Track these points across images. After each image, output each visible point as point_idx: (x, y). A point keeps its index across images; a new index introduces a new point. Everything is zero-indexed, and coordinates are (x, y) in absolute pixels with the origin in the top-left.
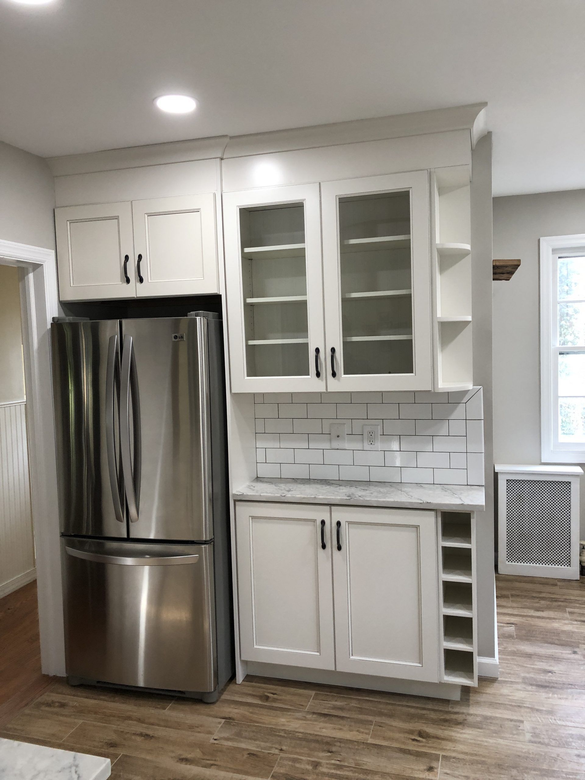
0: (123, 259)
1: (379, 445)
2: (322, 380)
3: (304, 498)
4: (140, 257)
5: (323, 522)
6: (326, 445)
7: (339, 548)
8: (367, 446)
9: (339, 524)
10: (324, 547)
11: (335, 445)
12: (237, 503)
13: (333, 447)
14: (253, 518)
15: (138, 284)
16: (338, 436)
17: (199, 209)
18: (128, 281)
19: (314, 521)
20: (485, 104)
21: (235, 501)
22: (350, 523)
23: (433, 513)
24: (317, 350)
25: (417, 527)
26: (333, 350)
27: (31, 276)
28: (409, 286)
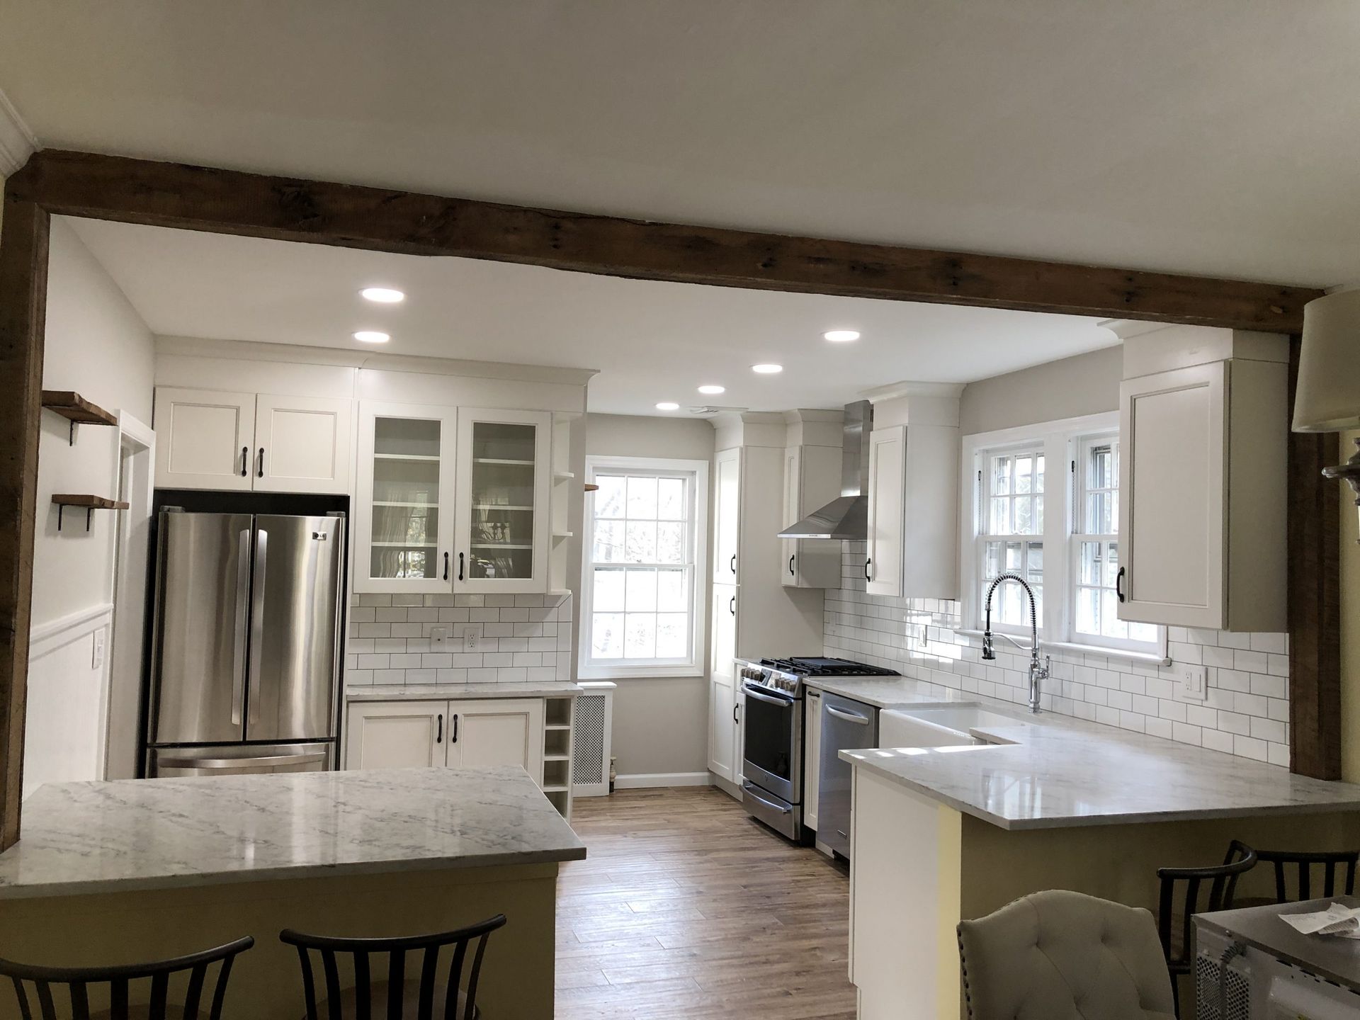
0: (240, 452)
1: (479, 648)
2: (449, 582)
3: (424, 695)
4: (262, 451)
5: (440, 717)
6: (426, 649)
7: (455, 740)
8: (467, 649)
9: (456, 717)
10: (439, 740)
11: (434, 648)
12: (350, 704)
13: (432, 651)
14: (366, 718)
15: (256, 478)
16: (439, 640)
17: (336, 413)
18: (244, 473)
19: (431, 717)
20: (599, 371)
21: (348, 702)
22: (466, 715)
23: (541, 700)
24: (446, 555)
25: (526, 714)
26: (461, 555)
27: (132, 458)
28: (532, 504)
